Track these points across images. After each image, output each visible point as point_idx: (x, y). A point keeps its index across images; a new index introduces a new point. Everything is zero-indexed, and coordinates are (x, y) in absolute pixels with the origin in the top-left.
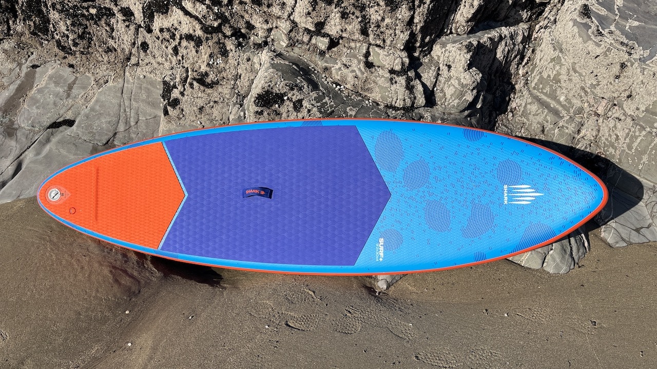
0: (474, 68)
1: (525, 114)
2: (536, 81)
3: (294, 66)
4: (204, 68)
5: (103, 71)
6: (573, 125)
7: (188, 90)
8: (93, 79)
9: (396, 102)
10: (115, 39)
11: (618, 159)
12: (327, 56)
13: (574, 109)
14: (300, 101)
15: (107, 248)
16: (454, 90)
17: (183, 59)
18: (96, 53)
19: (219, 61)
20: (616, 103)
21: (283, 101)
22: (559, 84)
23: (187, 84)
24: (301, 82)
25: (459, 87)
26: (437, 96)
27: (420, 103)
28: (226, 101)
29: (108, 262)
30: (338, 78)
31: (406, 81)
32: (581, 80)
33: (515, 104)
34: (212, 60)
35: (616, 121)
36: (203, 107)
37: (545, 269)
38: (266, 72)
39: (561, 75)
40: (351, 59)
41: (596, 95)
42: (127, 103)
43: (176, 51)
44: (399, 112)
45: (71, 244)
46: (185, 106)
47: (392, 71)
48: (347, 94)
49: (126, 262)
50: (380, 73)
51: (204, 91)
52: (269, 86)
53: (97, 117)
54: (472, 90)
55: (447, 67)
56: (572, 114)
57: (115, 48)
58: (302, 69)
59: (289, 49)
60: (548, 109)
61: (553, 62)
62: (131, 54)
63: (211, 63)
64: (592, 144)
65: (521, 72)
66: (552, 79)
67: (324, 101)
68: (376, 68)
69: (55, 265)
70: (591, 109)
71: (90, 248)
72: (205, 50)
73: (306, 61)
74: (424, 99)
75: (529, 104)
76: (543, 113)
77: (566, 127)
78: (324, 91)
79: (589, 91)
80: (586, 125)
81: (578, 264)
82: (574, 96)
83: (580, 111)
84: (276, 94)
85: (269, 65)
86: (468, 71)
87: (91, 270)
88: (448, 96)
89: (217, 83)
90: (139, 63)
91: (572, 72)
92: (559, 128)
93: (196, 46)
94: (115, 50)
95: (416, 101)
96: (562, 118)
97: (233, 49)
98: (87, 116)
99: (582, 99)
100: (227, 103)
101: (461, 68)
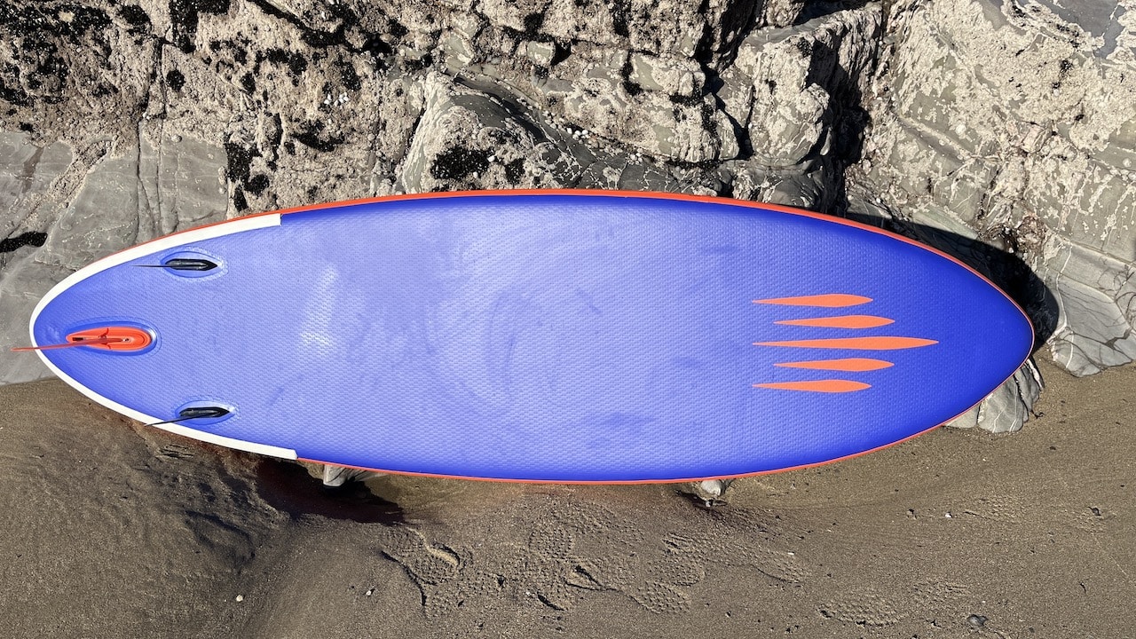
0: (814, 85)
1: (894, 160)
2: (910, 101)
3: (492, 99)
4: (312, 113)
5: (91, 132)
6: (983, 174)
7: (285, 159)
8: (73, 149)
9: (687, 154)
10: (115, 69)
11: (1065, 226)
12: (552, 76)
13: (981, 145)
14: (518, 163)
15: (166, 477)
16: (784, 125)
17: (266, 99)
18: (75, 98)
19: (343, 98)
20: (1055, 130)
21: (487, 164)
22: (953, 105)
23: (281, 148)
24: (514, 127)
25: (794, 120)
26: (753, 137)
27: (729, 152)
28: (360, 174)
29: (177, 504)
30: (576, 115)
31: (702, 114)
32: (993, 95)
33: (873, 145)
34: (329, 97)
35: (1057, 162)
36: (315, 188)
37: (982, 427)
38: (446, 112)
39: (955, 88)
40: (598, 80)
41: (1020, 119)
42: (150, 191)
43: (249, 84)
44: (692, 171)
45: (90, 477)
46: (279, 189)
47: (676, 98)
48: (596, 145)
49: (211, 499)
50: (655, 102)
51: (315, 157)
52: (458, 138)
53: (91, 223)
54: (816, 123)
55: (767, 85)
56: (979, 155)
57: (114, 87)
58: (506, 104)
59: (476, 69)
60: (937, 150)
61: (940, 68)
62: (148, 95)
63: (327, 102)
64: (1015, 205)
65: (875, 88)
66: (939, 96)
67: (560, 160)
68: (646, 93)
69: (69, 522)
70: (1012, 144)
71: (134, 481)
72: (312, 80)
73: (509, 88)
74: (736, 145)
75: (900, 142)
76: (928, 156)
77: (971, 178)
78: (555, 142)
79: (1007, 112)
80: (1005, 172)
81: (1032, 411)
82: (981, 123)
83: (993, 148)
84: (473, 152)
85: (447, 99)
86: (805, 91)
87: (147, 525)
88: (774, 137)
89: (341, 140)
90: (165, 112)
91: (975, 83)
92: (957, 180)
93: (292, 73)
94: (116, 90)
95: (722, 149)
96: (962, 162)
97: (370, 73)
98: (71, 223)
99: (995, 128)
100: (361, 177)
101: (795, 85)
